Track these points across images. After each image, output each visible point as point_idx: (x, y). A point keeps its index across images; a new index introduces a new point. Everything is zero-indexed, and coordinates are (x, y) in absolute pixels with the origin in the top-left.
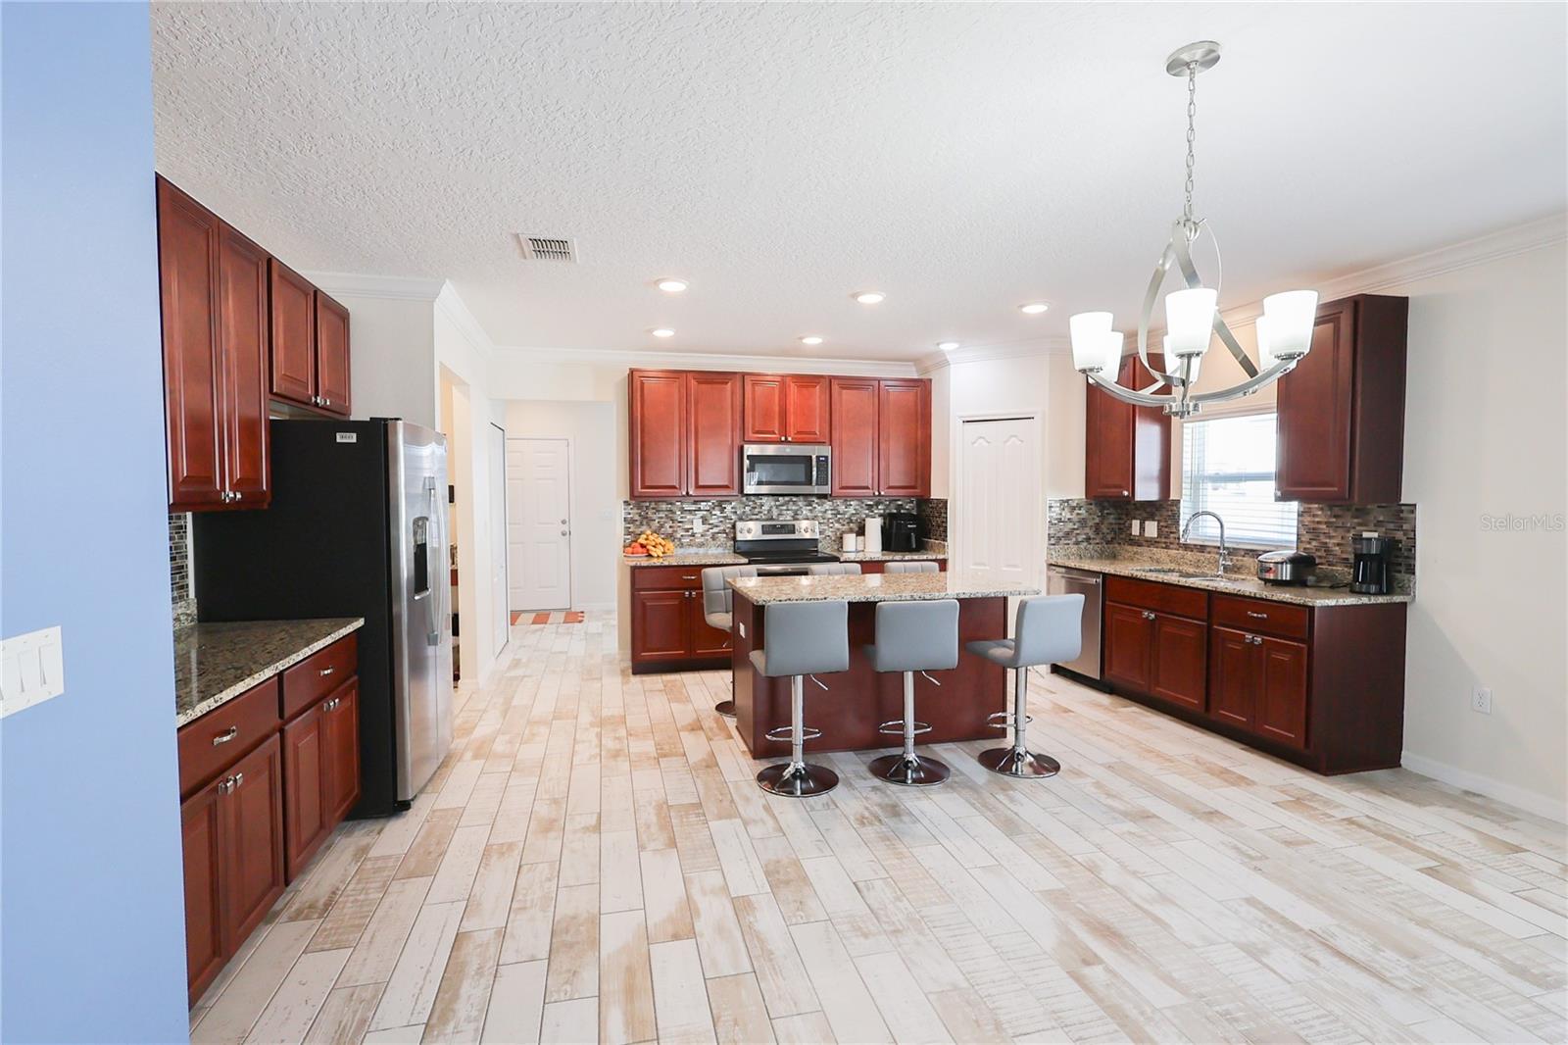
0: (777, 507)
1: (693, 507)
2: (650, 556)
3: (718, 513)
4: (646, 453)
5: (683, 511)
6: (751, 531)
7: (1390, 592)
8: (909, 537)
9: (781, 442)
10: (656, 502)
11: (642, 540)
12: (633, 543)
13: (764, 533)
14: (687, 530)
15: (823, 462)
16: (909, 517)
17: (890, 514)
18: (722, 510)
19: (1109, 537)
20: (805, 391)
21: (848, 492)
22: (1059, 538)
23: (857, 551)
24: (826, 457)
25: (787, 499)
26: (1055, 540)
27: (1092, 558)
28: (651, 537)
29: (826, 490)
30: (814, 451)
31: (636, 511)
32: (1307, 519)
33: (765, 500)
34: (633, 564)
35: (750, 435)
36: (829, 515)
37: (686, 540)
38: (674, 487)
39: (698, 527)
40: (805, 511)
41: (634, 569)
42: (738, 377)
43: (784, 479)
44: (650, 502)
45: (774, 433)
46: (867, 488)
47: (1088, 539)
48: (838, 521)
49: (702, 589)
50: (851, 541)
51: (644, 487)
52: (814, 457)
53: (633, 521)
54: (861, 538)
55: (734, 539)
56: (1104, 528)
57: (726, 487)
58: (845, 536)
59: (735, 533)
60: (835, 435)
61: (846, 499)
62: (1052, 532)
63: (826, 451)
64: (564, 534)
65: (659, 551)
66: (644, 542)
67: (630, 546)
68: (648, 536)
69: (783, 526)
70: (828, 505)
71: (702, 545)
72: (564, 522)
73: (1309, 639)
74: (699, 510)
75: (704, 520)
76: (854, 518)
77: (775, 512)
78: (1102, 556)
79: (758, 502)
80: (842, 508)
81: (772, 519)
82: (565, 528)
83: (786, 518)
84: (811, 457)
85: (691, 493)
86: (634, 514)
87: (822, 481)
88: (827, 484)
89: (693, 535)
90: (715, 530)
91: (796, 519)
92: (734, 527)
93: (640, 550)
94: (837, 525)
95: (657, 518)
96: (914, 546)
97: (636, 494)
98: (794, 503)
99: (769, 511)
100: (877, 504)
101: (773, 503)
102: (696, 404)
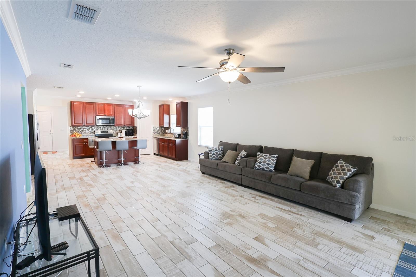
0: (104, 128)
1: (86, 128)
2: (76, 137)
3: (91, 129)
4: (75, 117)
5: (83, 128)
6: (99, 132)
7: (187, 138)
8: (130, 133)
9: (104, 116)
10: (77, 127)
11: (74, 134)
12: (72, 134)
13: (101, 132)
14: (84, 132)
15: (113, 120)
16: (131, 130)
17: (127, 129)
18: (92, 128)
19: (163, 133)
20: (109, 106)
21: (119, 125)
22: (155, 133)
23: (121, 136)
24: (113, 119)
25: (106, 126)
26: (154, 133)
27: (160, 136)
28: (76, 133)
29: (114, 125)
30: (111, 118)
31: (72, 128)
32: (181, 130)
33: (101, 126)
34: (73, 138)
35: (97, 114)
36: (115, 129)
37: (84, 134)
38: (81, 124)
39: (87, 131)
40: (110, 128)
41: (73, 139)
42: (95, 104)
43: (105, 123)
44: (76, 127)
45: (102, 114)
46: (122, 124)
47: (160, 133)
48: (117, 130)
49: (88, 143)
50: (119, 134)
51: (74, 124)
52: (111, 119)
53: (72, 130)
54: (121, 133)
55: (95, 134)
56: (162, 131)
57: (93, 124)
58: (118, 133)
59: (95, 133)
60: (115, 115)
61: (118, 126)
62: (153, 132)
63: (113, 117)
64: (50, 134)
65: (78, 136)
66: (75, 134)
67: (71, 135)
68: (75, 133)
69: (105, 131)
70: (115, 127)
71: (87, 135)
72: (50, 131)
73: (175, 145)
74: (87, 128)
75: (88, 130)
76: (120, 130)
77: (103, 129)
78: (162, 136)
79: (100, 127)
80: (118, 128)
81: (103, 130)
82: (51, 132)
83: (106, 130)
84: (110, 119)
85: (85, 125)
86: (72, 129)
87: (113, 123)
88: (114, 123)
89: (86, 133)
90: (91, 132)
91: (108, 130)
92: (95, 131)
93: (74, 136)
94: (117, 131)
95: (77, 130)
96: (131, 135)
97: (73, 125)
98: (108, 127)
99: (102, 128)
100: (125, 127)
101: (103, 127)
102: (86, 108)
